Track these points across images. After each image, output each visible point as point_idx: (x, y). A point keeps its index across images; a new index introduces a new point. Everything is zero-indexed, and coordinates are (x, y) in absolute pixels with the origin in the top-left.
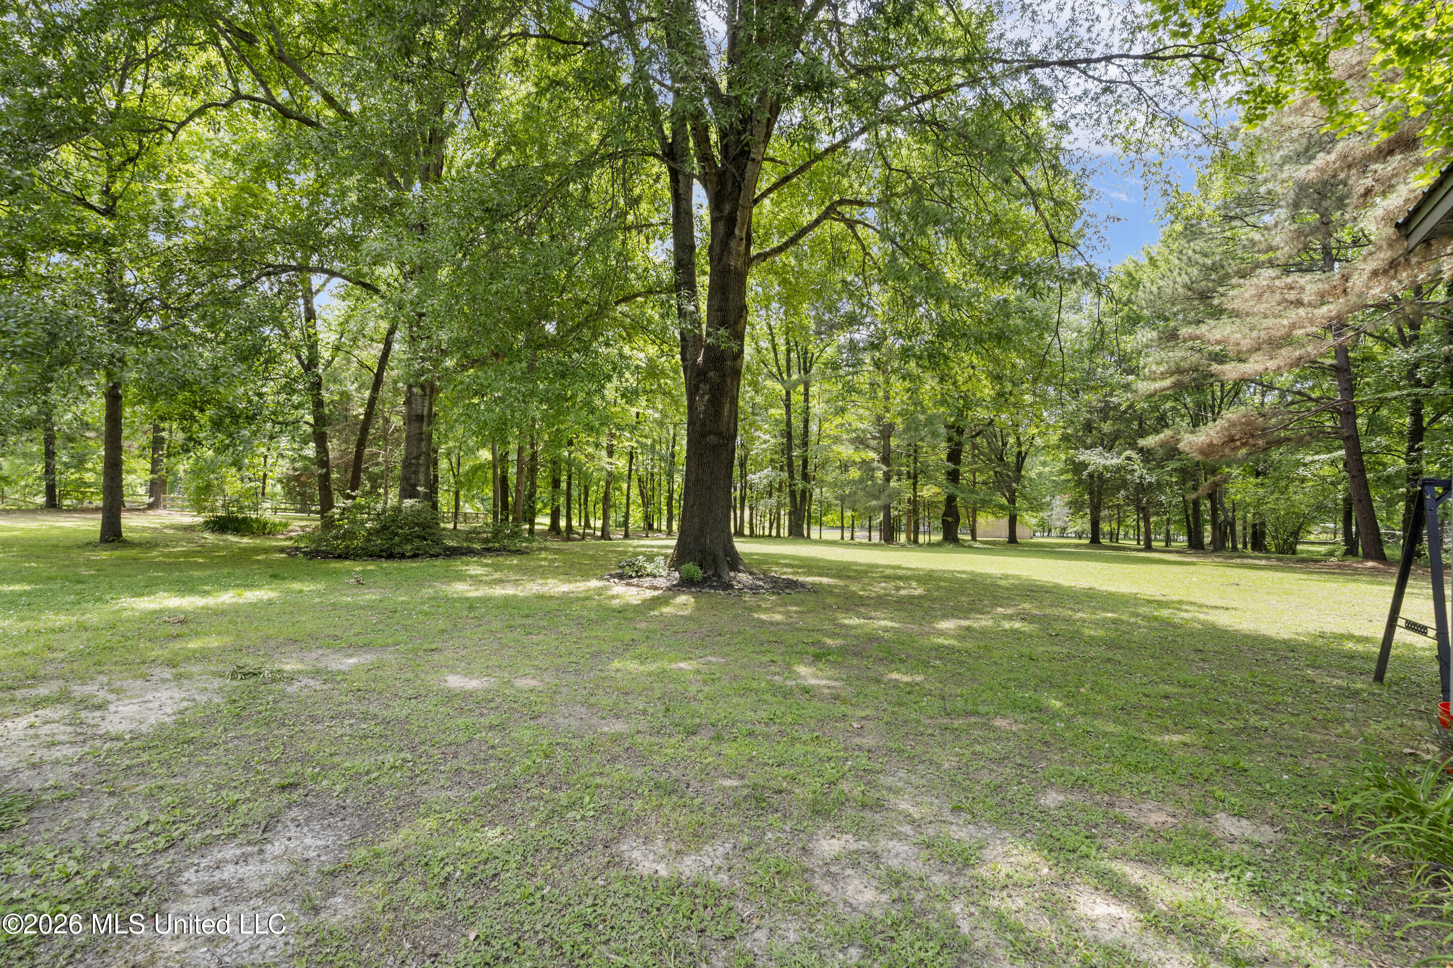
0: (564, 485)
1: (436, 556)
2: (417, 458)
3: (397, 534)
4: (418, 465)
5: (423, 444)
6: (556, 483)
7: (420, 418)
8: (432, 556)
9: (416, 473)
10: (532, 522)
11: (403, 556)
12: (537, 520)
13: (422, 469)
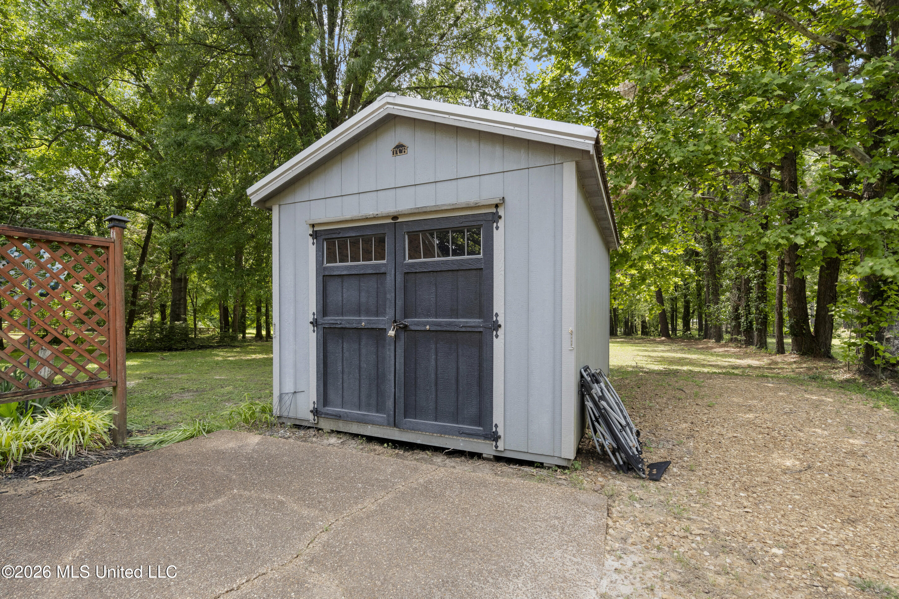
0: (263, 310)
1: (194, 349)
2: (179, 300)
3: (172, 340)
4: (180, 304)
5: (182, 293)
6: (259, 310)
7: (180, 280)
8: (191, 349)
9: (179, 308)
10: (244, 333)
11: (176, 350)
12: (247, 331)
13: (182, 306)
